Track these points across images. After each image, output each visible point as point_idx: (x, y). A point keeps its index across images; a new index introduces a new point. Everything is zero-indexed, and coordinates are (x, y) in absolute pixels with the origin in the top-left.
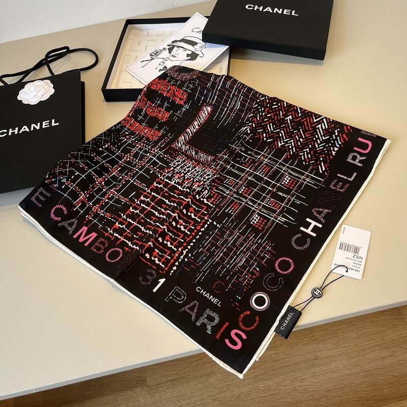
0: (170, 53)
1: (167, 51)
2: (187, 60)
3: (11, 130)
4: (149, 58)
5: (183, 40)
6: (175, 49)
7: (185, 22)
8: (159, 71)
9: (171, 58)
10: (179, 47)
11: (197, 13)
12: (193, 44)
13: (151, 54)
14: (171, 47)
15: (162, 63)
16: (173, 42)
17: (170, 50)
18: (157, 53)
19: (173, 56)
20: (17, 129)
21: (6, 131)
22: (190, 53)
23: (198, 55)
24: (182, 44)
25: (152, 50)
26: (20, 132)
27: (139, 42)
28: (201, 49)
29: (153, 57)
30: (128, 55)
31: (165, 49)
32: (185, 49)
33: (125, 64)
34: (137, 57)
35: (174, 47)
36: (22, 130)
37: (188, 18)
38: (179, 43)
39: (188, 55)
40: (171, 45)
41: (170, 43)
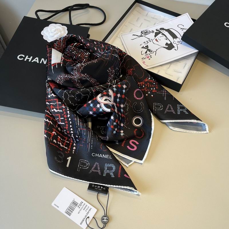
0: (155, 36)
1: (154, 34)
2: (165, 47)
3: (27, 56)
4: (140, 34)
5: (168, 31)
6: (160, 35)
7: (176, 17)
8: (142, 48)
9: (154, 41)
10: (163, 34)
11: (187, 14)
12: (174, 36)
13: (142, 32)
14: (158, 32)
15: (146, 43)
16: (161, 29)
17: (157, 34)
18: (146, 33)
19: (156, 40)
20: (31, 57)
21: (24, 56)
22: (169, 43)
23: (174, 47)
24: (166, 33)
25: (144, 29)
26: (32, 61)
27: (138, 18)
28: (178, 44)
29: (143, 35)
30: (127, 26)
31: (153, 32)
32: (167, 39)
33: (121, 32)
34: (132, 29)
35: (160, 32)
36: (34, 60)
37: (179, 15)
38: (164, 31)
39: (167, 44)
40: (159, 31)
41: (158, 28)
